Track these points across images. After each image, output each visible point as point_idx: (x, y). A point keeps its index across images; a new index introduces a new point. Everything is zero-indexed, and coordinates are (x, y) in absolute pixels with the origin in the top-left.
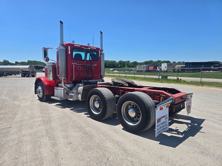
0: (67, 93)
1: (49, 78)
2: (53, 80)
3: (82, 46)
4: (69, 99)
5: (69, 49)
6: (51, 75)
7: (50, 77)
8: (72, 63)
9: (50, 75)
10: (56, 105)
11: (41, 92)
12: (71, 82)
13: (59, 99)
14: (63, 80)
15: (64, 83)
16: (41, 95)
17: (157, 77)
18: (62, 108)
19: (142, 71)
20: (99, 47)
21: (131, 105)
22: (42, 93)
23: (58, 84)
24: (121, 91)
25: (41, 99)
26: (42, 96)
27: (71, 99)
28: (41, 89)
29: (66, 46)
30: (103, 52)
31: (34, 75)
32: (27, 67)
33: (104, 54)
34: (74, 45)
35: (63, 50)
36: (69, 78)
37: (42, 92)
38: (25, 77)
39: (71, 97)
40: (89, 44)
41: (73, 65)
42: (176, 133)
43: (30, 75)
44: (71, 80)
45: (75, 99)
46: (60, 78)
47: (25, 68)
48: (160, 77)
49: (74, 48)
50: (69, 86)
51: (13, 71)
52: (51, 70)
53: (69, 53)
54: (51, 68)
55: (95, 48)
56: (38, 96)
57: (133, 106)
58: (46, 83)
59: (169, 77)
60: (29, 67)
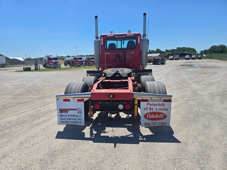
3: (115, 35)
5: (102, 41)
8: (105, 53)
31: (163, 63)
32: (158, 55)
34: (107, 35)
36: (102, 66)
38: (155, 64)
40: (129, 31)
43: (159, 63)
47: (156, 57)
51: (150, 59)
53: (102, 44)
55: (133, 35)
60: (159, 55)
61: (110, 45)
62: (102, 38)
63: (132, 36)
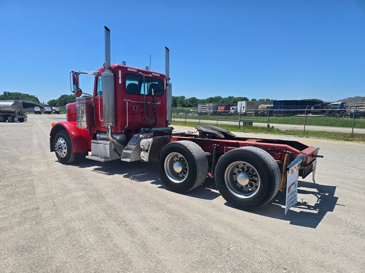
0: (115, 150)
1: (81, 125)
2: (87, 128)
3: (139, 71)
4: (122, 160)
5: (120, 76)
6: (85, 119)
7: (83, 123)
8: (125, 100)
9: (83, 120)
10: (95, 169)
11: (63, 148)
12: (123, 132)
13: (103, 160)
14: (109, 127)
15: (112, 133)
16: (65, 153)
17: (237, 123)
18: (108, 174)
19: (206, 114)
20: (164, 73)
21: (238, 167)
22: (66, 151)
23: (96, 134)
24: (214, 146)
25: (63, 161)
26: (65, 155)
27: (128, 160)
28: (64, 143)
29: (115, 70)
30: (170, 81)
31: (23, 118)
32: (10, 103)
33: (171, 86)
34: (127, 68)
35: (111, 76)
36: (119, 124)
37: (65, 148)
39: (127, 156)
40: (147, 68)
41: (126, 102)
42: (306, 207)
43: (15, 119)
44: (123, 128)
45: (133, 160)
46: (105, 125)
47: (5, 106)
48: (242, 124)
49: (128, 73)
50: (118, 137)
52: (85, 111)
53: (120, 82)
54: (85, 107)
55: (159, 75)
56: (57, 154)
57: (243, 169)
58: (73, 133)
59: (254, 124)
60: (13, 104)
61: (130, 85)
62: (120, 72)
63: (157, 76)
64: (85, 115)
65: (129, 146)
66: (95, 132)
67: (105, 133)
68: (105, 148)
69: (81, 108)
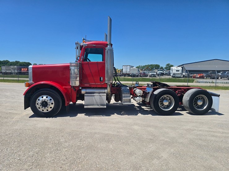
1: (75, 83)
4: (124, 104)
6: (78, 79)
19: (11, 73)
28: (51, 100)
46: (108, 82)
52: (78, 73)
64: (78, 76)
65: (123, 95)
66: (80, 88)
67: (106, 88)
68: (101, 99)
69: (74, 71)
